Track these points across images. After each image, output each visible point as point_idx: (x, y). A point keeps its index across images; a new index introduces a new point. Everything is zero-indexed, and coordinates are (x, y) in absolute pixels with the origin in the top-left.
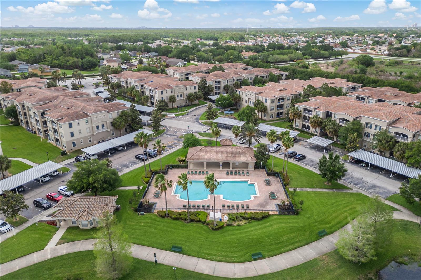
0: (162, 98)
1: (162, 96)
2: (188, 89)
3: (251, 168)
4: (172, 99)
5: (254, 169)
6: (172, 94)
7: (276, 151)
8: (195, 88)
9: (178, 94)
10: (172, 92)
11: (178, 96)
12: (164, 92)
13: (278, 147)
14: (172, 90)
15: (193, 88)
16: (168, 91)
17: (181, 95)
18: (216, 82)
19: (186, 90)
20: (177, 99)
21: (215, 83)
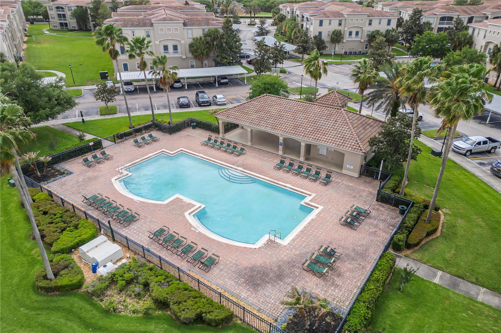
0: (320, 33)
1: (320, 29)
2: (373, 23)
3: (349, 170)
4: (337, 37)
5: (356, 175)
6: (340, 28)
7: (470, 153)
8: (389, 24)
9: (351, 30)
10: (340, 24)
11: (350, 33)
12: (326, 22)
13: (485, 143)
14: (340, 21)
15: (385, 22)
16: (332, 22)
17: (357, 33)
18: (443, 19)
19: (370, 24)
20: (346, 38)
21: (438, 21)
